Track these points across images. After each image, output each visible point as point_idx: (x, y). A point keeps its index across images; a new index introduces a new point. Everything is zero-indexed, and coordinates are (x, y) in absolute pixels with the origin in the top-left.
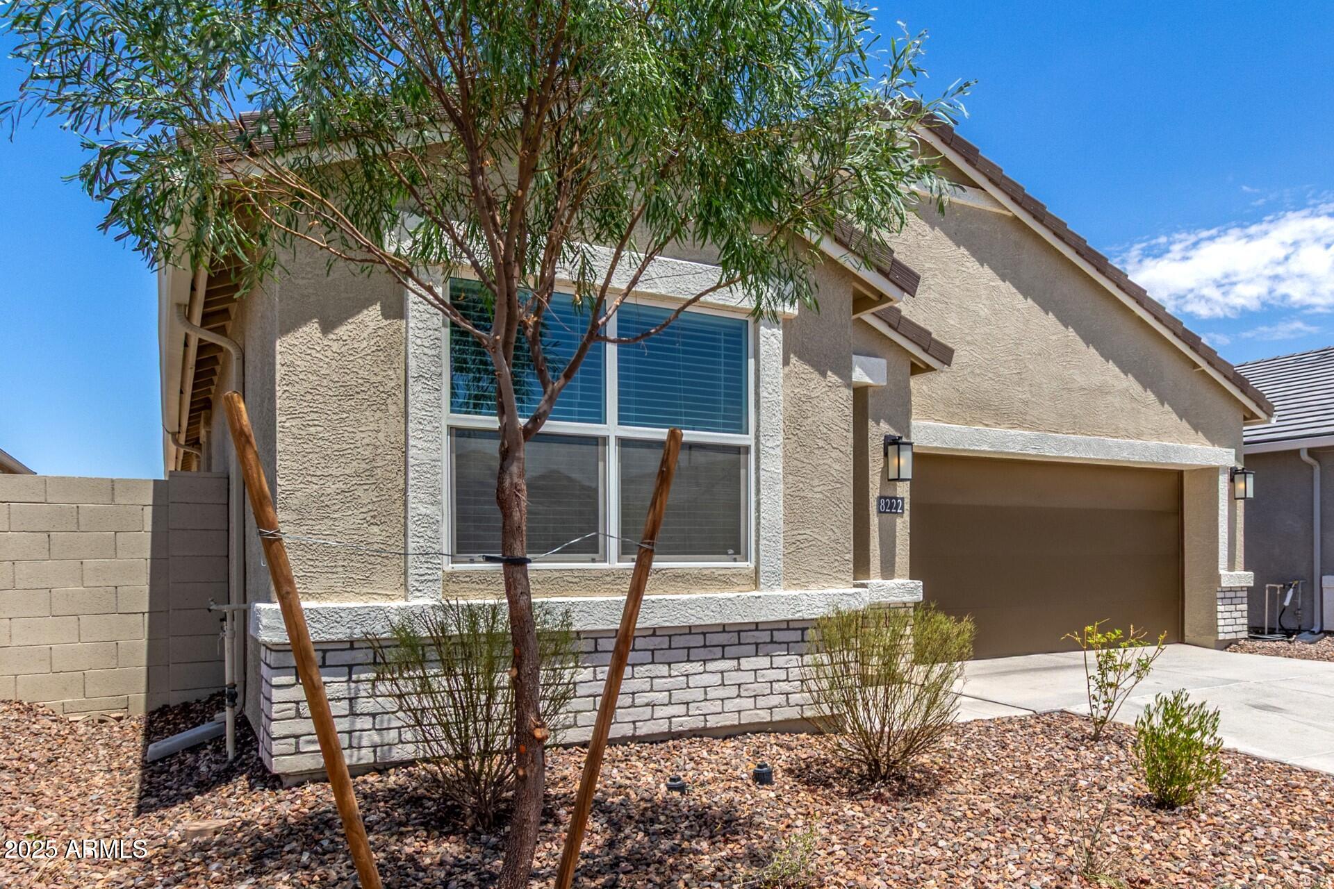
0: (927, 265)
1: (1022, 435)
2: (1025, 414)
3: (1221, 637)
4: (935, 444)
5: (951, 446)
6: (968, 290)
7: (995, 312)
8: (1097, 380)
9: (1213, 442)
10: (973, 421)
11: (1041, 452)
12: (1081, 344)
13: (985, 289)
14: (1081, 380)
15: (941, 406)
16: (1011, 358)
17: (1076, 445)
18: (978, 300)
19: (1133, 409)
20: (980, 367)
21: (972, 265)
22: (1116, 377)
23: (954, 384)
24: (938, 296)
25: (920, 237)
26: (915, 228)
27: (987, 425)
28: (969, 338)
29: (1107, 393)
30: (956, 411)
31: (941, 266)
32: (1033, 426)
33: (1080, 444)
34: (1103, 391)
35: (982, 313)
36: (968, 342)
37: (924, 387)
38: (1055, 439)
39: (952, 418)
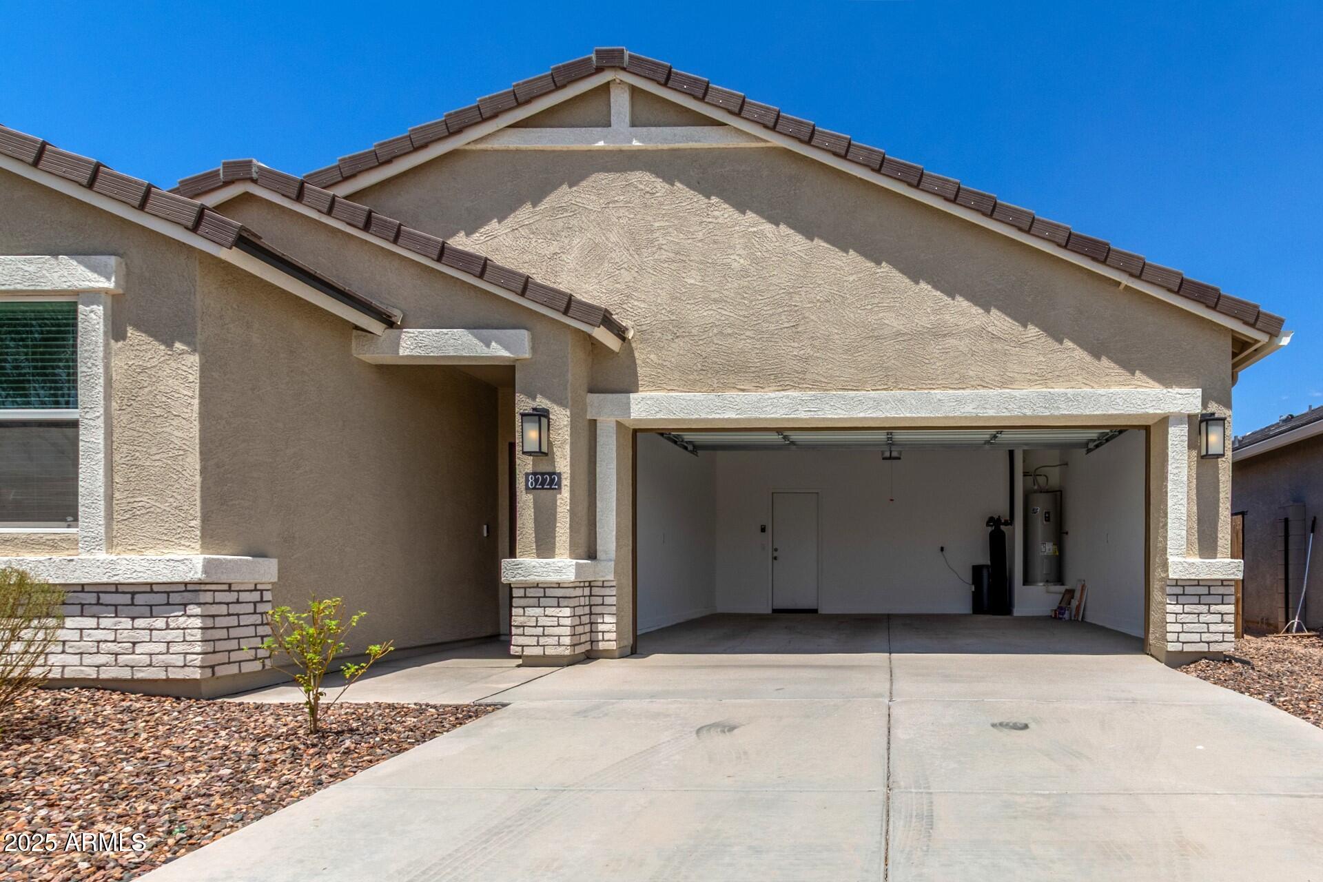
0: (657, 224)
1: (787, 397)
2: (804, 373)
3: (1172, 647)
4: (659, 416)
5: (682, 416)
6: (715, 242)
7: (755, 261)
8: (924, 321)
9: (1166, 382)
10: (725, 387)
11: (821, 415)
12: (899, 279)
13: (740, 237)
14: (894, 322)
15: (677, 375)
16: (781, 310)
17: (877, 403)
18: (730, 251)
19: (996, 350)
20: (731, 325)
21: (723, 212)
22: (963, 314)
23: (694, 349)
24: (672, 255)
25: (648, 196)
26: (642, 187)
27: (743, 390)
28: (716, 296)
29: (945, 335)
30: (698, 378)
31: (676, 222)
32: (815, 385)
33: (887, 402)
34: (939, 333)
35: (735, 265)
36: (715, 301)
37: (652, 356)
38: (843, 398)
39: (691, 386)
